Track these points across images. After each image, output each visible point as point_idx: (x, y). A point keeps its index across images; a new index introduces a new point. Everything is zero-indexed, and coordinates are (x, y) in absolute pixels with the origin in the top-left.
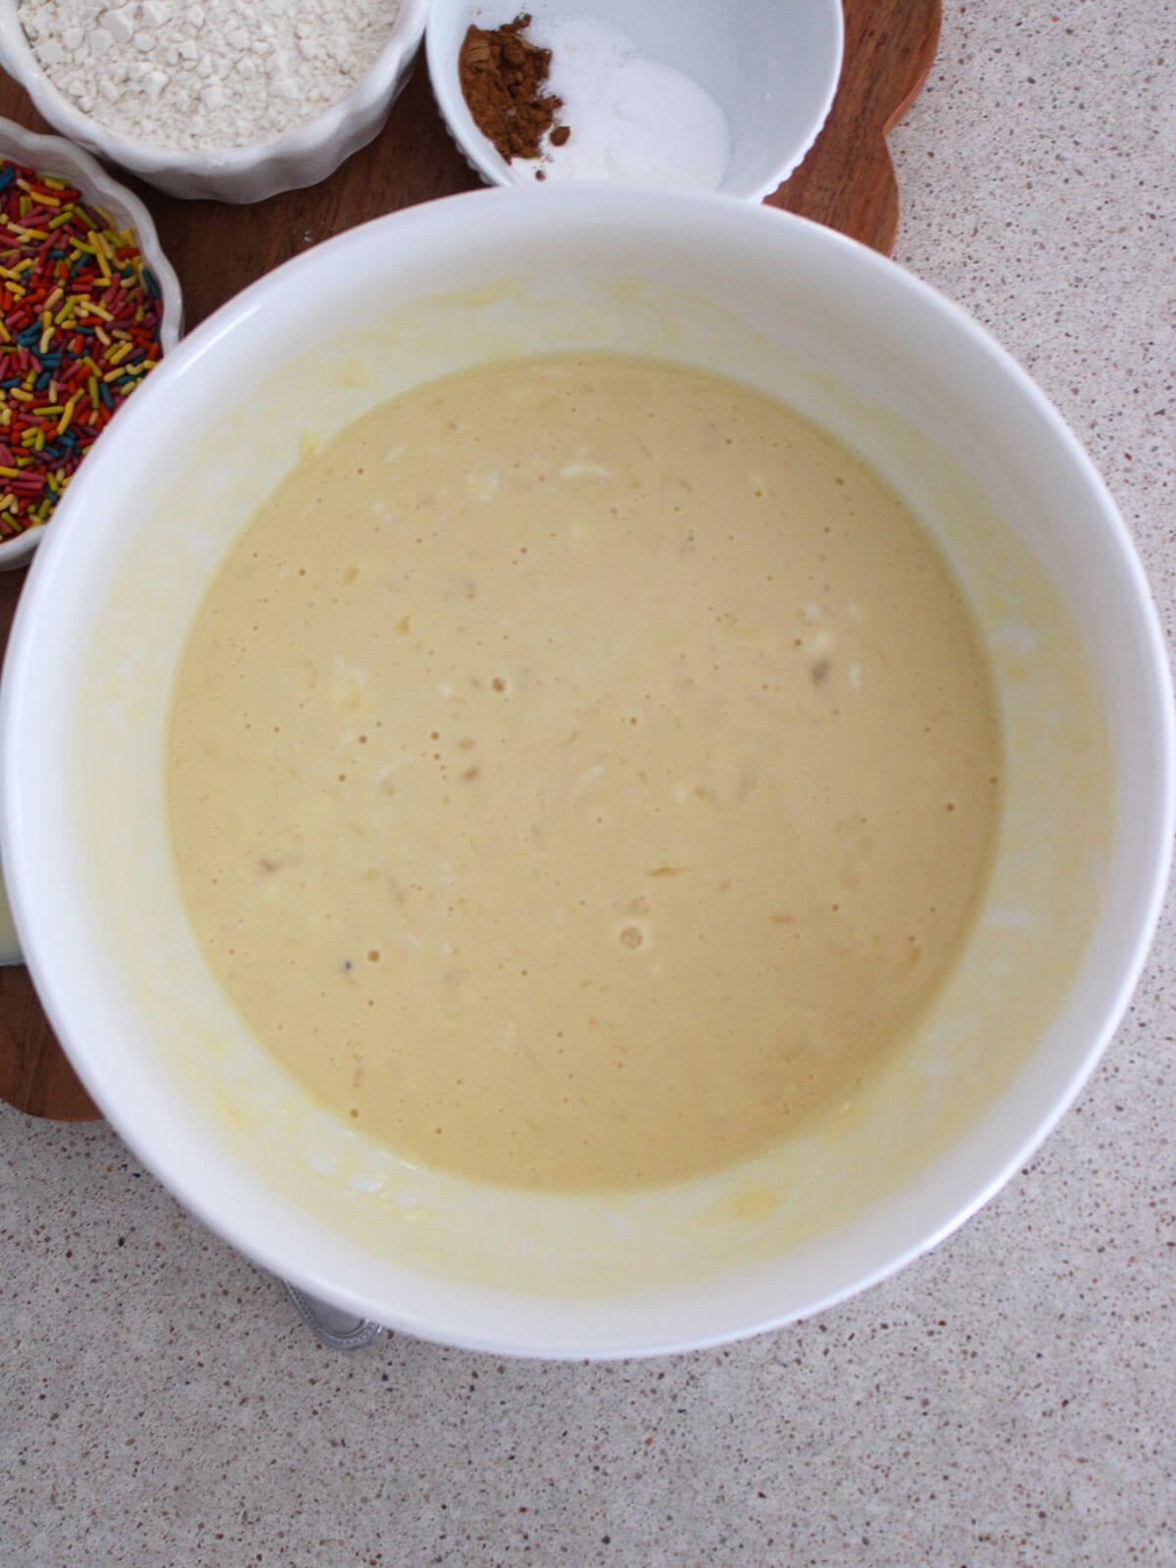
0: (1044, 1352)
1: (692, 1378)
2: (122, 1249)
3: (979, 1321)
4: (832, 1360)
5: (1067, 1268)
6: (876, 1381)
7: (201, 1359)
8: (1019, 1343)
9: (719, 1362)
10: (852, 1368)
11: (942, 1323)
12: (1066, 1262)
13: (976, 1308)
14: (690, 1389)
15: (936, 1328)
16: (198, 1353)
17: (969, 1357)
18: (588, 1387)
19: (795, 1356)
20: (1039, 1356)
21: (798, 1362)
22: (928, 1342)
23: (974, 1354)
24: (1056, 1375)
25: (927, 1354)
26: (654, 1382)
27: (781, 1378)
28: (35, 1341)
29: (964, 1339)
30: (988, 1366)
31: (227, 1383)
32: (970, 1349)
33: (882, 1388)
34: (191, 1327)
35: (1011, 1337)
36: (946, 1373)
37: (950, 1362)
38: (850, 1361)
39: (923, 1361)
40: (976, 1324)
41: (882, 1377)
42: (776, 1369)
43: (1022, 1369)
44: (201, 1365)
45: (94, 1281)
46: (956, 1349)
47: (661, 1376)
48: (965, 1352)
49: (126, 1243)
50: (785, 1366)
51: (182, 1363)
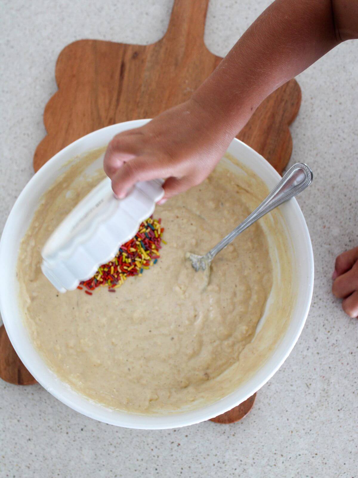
0: (346, 463)
1: (245, 470)
2: (82, 432)
3: (327, 454)
4: (285, 465)
5: (352, 438)
6: (298, 471)
7: (104, 464)
8: (339, 460)
9: (252, 465)
10: (291, 467)
11: (316, 454)
12: (351, 436)
13: (326, 450)
14: (244, 473)
15: (314, 455)
16: (103, 462)
17: (324, 464)
18: (215, 472)
19: (274, 464)
20: (345, 464)
21: (275, 465)
22: (312, 460)
23: (326, 463)
24: (350, 470)
25: (312, 463)
26: (234, 471)
27: (270, 470)
28: (57, 458)
29: (323, 459)
30: (330, 467)
31: (111, 471)
32: (325, 461)
33: (300, 473)
34: (101, 454)
35: (336, 458)
36: (318, 469)
37: (319, 465)
38: (290, 465)
39: (311, 465)
40: (326, 455)
41: (299, 470)
42: (269, 467)
43: (340, 468)
44: (104, 465)
45: (74, 441)
46: (321, 462)
47: (236, 469)
48: (323, 463)
49: (84, 430)
50: (271, 466)
51: (99, 465)
